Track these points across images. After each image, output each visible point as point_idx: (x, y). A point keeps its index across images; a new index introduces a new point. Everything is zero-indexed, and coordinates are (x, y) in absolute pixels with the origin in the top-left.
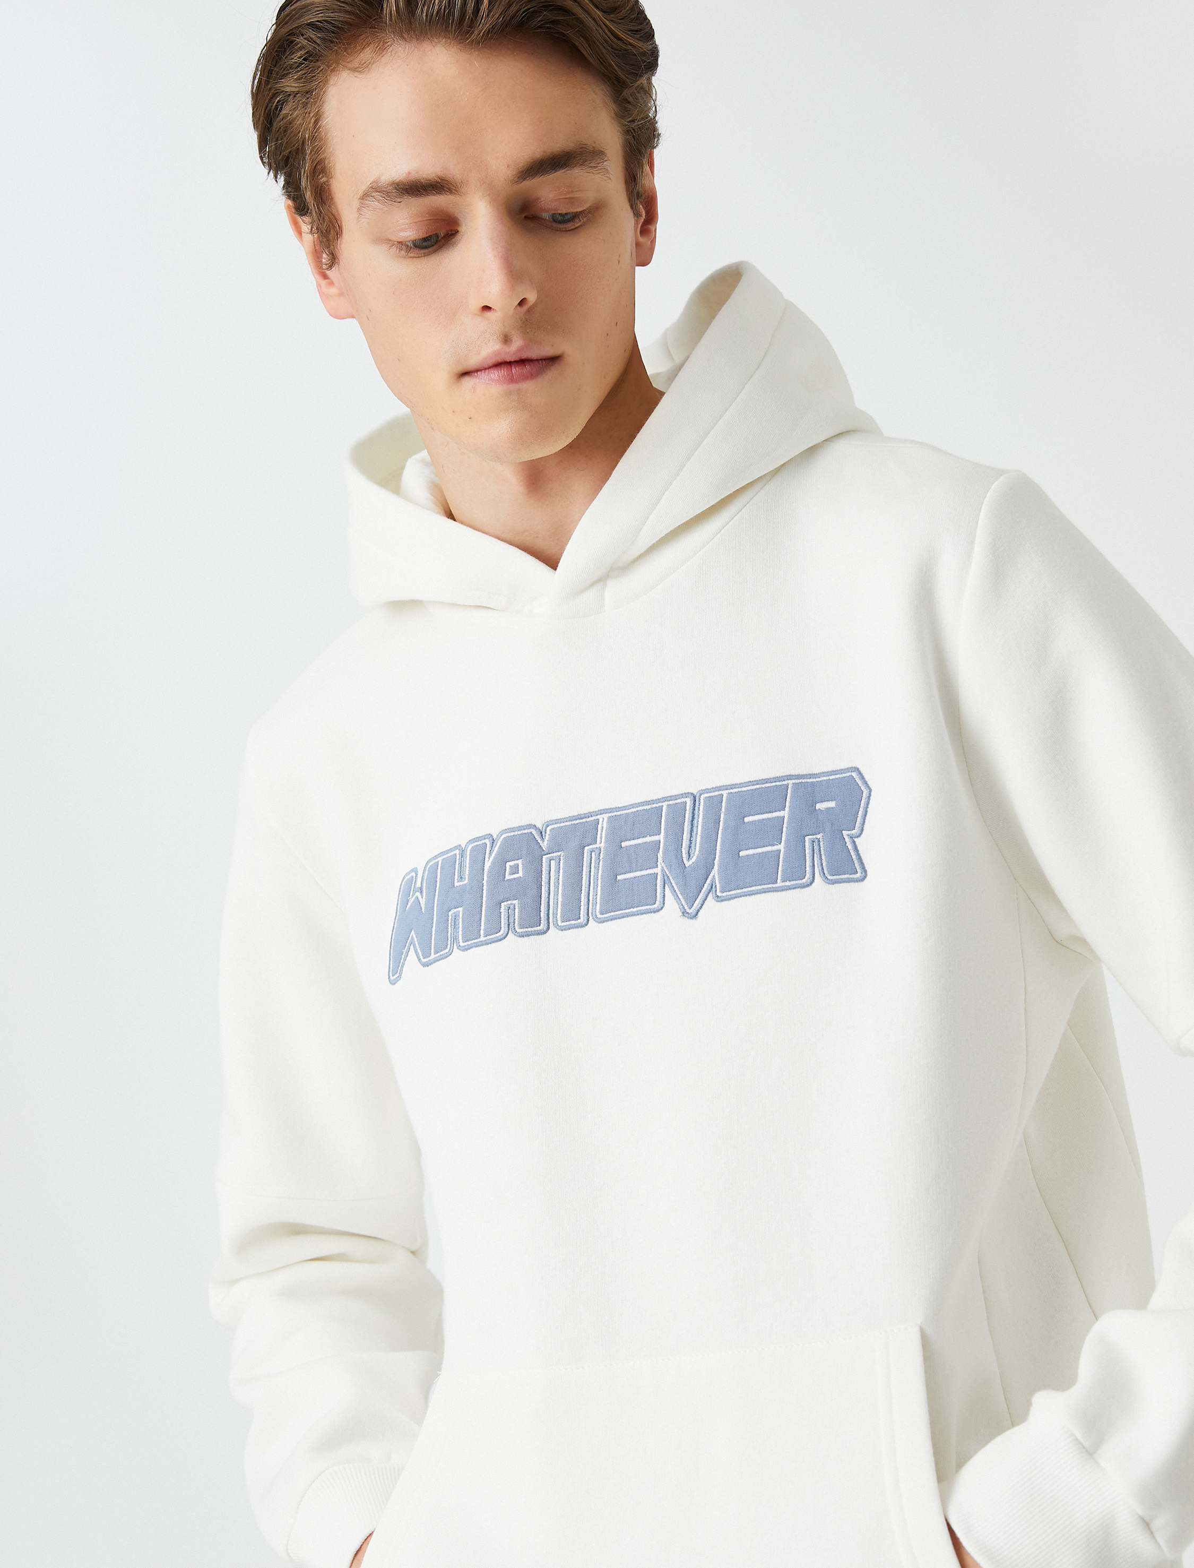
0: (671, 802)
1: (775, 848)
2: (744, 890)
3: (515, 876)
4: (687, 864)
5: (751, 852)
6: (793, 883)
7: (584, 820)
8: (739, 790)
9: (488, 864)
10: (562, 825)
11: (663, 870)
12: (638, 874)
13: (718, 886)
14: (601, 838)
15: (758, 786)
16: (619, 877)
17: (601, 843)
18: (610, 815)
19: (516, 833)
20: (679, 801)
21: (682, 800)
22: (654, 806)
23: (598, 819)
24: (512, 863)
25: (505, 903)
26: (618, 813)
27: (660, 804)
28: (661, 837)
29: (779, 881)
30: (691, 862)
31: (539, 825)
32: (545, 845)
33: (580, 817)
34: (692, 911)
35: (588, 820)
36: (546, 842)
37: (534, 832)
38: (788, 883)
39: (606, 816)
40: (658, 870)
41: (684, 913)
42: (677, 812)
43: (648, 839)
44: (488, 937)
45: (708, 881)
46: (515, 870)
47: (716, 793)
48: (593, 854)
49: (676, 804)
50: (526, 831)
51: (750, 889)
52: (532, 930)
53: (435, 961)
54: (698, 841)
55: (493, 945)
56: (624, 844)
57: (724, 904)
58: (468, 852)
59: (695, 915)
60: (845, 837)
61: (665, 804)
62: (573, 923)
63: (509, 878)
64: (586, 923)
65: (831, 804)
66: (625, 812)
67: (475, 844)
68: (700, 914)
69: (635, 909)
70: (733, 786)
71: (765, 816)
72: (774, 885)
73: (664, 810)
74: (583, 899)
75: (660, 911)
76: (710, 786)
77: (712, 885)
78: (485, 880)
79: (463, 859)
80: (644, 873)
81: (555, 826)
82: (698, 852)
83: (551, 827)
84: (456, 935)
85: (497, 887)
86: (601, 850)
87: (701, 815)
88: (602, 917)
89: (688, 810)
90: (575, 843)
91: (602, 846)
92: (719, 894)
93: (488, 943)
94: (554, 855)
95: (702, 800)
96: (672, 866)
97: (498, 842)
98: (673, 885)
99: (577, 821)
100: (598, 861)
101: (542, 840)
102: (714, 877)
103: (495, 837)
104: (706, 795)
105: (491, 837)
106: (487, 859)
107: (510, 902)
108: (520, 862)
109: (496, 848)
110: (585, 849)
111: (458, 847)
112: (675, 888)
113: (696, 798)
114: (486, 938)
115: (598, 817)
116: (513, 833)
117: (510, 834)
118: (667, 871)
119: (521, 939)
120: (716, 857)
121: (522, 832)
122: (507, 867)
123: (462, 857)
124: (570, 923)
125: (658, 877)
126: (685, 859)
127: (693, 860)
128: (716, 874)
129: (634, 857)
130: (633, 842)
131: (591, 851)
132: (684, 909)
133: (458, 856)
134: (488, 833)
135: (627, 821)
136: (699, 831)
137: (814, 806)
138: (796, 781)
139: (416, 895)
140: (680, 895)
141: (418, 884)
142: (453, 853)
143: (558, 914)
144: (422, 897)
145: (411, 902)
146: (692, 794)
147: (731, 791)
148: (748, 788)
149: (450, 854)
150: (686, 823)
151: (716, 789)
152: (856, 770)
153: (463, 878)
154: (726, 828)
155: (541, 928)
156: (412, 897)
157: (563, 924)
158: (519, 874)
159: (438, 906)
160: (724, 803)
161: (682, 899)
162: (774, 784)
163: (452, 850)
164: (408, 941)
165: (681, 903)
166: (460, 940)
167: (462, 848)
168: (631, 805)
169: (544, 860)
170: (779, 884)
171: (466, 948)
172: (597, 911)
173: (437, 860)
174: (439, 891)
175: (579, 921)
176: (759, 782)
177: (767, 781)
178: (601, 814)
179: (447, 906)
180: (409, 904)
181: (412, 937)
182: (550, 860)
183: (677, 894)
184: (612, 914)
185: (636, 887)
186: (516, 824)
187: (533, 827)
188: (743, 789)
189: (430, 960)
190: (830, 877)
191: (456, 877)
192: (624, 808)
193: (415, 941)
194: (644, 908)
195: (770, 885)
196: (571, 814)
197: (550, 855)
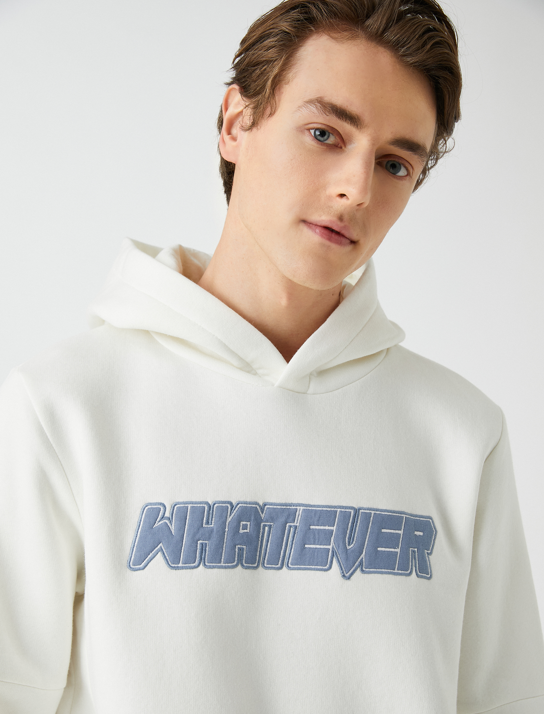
0: (343, 510)
1: (396, 550)
2: (378, 570)
3: (245, 531)
4: (348, 548)
5: (383, 549)
6: (403, 572)
7: (288, 507)
8: (381, 513)
9: (229, 519)
10: (275, 507)
11: (333, 548)
12: (318, 546)
13: (364, 564)
14: (298, 520)
15: (390, 514)
16: (306, 546)
17: (297, 523)
18: (305, 508)
19: (248, 505)
20: (347, 510)
21: (349, 510)
22: (333, 509)
23: (297, 509)
24: (244, 523)
25: (239, 546)
26: (311, 508)
27: (335, 509)
28: (334, 528)
29: (396, 569)
30: (350, 547)
31: (261, 504)
32: (263, 516)
33: (286, 505)
34: (347, 575)
35: (291, 507)
36: (264, 514)
37: (258, 507)
38: (400, 572)
39: (302, 508)
40: (330, 547)
41: (344, 576)
42: (345, 516)
43: (327, 528)
44: (227, 564)
45: (359, 560)
46: (245, 527)
47: (368, 511)
48: (292, 529)
49: (345, 511)
50: (254, 506)
51: (381, 570)
52: (250, 565)
53: (182, 568)
54: (356, 535)
55: (228, 570)
56: (312, 527)
57: (366, 575)
58: (215, 508)
59: (349, 578)
60: (426, 553)
61: (339, 510)
62: (274, 566)
63: (241, 531)
64: (281, 568)
65: (421, 534)
66: (315, 508)
67: (220, 505)
68: (352, 578)
69: (313, 567)
70: (377, 510)
71: (392, 531)
72: (394, 571)
73: (338, 513)
74: (282, 553)
75: (329, 572)
76: (365, 506)
77: (361, 564)
78: (227, 530)
79: (211, 512)
80: (322, 547)
81: (271, 507)
82: (354, 542)
83: (268, 506)
84: (203, 557)
85: (234, 535)
86: (298, 527)
87: (359, 522)
88: (292, 566)
89: (352, 517)
90: (282, 520)
91: (298, 524)
92: (364, 569)
93: (225, 567)
94: (269, 524)
95: (360, 513)
96: (339, 546)
97: (236, 508)
98: (339, 558)
99: (285, 507)
100: (295, 533)
101: (262, 513)
102: (362, 558)
103: (234, 504)
104: (362, 511)
105: (231, 504)
106: (228, 516)
107: (241, 546)
108: (249, 523)
109: (235, 511)
110: (288, 524)
111: (207, 503)
112: (340, 559)
113: (357, 511)
114: (224, 565)
115: (297, 507)
116: (246, 505)
117: (244, 505)
118: (336, 549)
119: (244, 570)
120: (365, 547)
121: (251, 505)
122: (241, 525)
123: (210, 510)
124: (271, 566)
125: (330, 551)
126: (347, 544)
127: (352, 546)
128: (364, 557)
129: (317, 536)
130: (317, 527)
131: (290, 527)
132: (343, 572)
133: (206, 508)
134: (229, 500)
135: (315, 514)
136: (357, 530)
137: (414, 532)
138: (407, 516)
139: (164, 521)
140: (342, 565)
141: (167, 514)
142: (202, 505)
143: (266, 559)
144: (171, 525)
145: (159, 524)
146: (355, 508)
147: (376, 512)
148: (385, 513)
149: (199, 505)
150: (350, 524)
151: (368, 509)
152: (431, 518)
153: (210, 523)
154: (371, 533)
155: (256, 565)
156: (159, 521)
157: (268, 566)
158: (248, 531)
159: (188, 535)
160: (372, 518)
161: (343, 567)
162: (397, 515)
163: (201, 503)
164: (156, 549)
165: (342, 569)
166: (206, 561)
167: (209, 504)
168: (319, 505)
169: (262, 525)
170: (396, 571)
171: (210, 567)
172: (289, 562)
173: (186, 505)
174: (189, 526)
175: (277, 566)
176: (391, 511)
177: (394, 512)
178: (300, 506)
179: (197, 537)
180: (156, 525)
181: (161, 547)
182: (265, 526)
183: (340, 564)
184: (299, 566)
185: (316, 554)
186: (248, 500)
187: (258, 504)
188: (382, 513)
189: (178, 567)
190: (419, 574)
191: (204, 522)
192: (314, 506)
193: (164, 551)
194: (319, 567)
195: (392, 571)
196: (281, 502)
197: (265, 523)
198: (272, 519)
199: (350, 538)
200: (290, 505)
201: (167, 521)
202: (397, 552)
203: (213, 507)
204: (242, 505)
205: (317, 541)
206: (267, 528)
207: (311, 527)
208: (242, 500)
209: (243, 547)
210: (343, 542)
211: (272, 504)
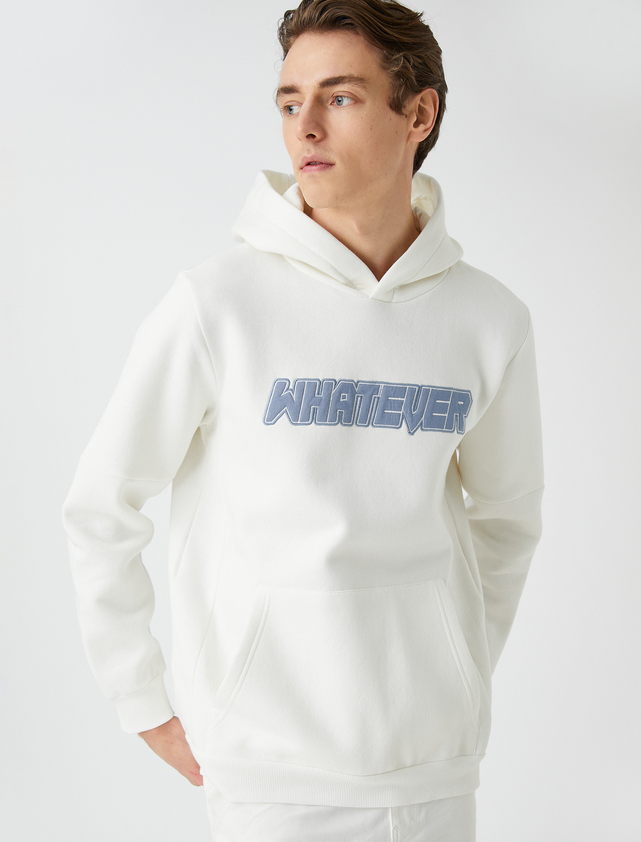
0: (411, 387)
1: (445, 415)
2: (432, 429)
3: (344, 400)
4: (413, 413)
5: (437, 414)
6: (449, 430)
7: (374, 384)
8: (436, 389)
9: (333, 392)
10: (365, 384)
11: (403, 413)
12: (393, 412)
13: (423, 424)
14: (380, 393)
15: (443, 390)
16: (385, 411)
18: (385, 385)
19: (347, 382)
20: (414, 387)
22: (404, 386)
24: (344, 394)
25: (340, 410)
26: (389, 385)
27: (406, 386)
28: (404, 399)
29: (444, 428)
30: (415, 413)
31: (356, 381)
32: (357, 390)
33: (373, 382)
34: (412, 432)
35: (376, 384)
36: (357, 388)
37: (354, 384)
38: (447, 430)
39: (383, 385)
40: (401, 412)
41: (410, 432)
42: (412, 391)
43: (400, 399)
44: (330, 423)
45: (420, 422)
46: (344, 397)
47: (428, 388)
48: (376, 399)
49: (412, 388)
50: (351, 382)
51: (434, 429)
52: (347, 423)
53: (300, 424)
54: (419, 405)
55: (332, 426)
56: (389, 398)
57: (424, 432)
58: (324, 383)
59: (413, 434)
60: (464, 417)
61: (408, 387)
62: (363, 424)
63: (341, 400)
64: (368, 426)
65: (462, 403)
66: (392, 385)
67: (328, 381)
68: (415, 434)
69: (390, 426)
70: (434, 387)
71: (443, 402)
72: (443, 430)
73: (407, 389)
74: (369, 416)
75: (400, 429)
76: (426, 384)
77: (421, 424)
78: (331, 399)
79: (321, 386)
80: (396, 412)
81: (362, 383)
82: (417, 409)
83: (361, 383)
84: (314, 417)
85: (336, 403)
86: (380, 398)
87: (421, 395)
88: (375, 425)
89: (416, 392)
90: (370, 393)
91: (380, 396)
92: (423, 428)
93: (330, 425)
94: (361, 395)
95: (422, 389)
96: (407, 412)
97: (338, 384)
98: (407, 420)
99: (372, 384)
100: (378, 402)
101: (357, 387)
102: (422, 421)
103: (337, 381)
104: (424, 387)
105: (335, 381)
106: (333, 390)
107: (341, 410)
108: (347, 395)
109: (337, 386)
110: (374, 396)
111: (319, 380)
112: (407, 421)
113: (420, 387)
114: (329, 423)
115: (380, 384)
116: (345, 382)
117: (344, 382)
118: (405, 414)
119: (343, 427)
120: (425, 413)
121: (349, 382)
122: (342, 395)
123: (320, 385)
124: (361, 424)
125: (401, 415)
126: (412, 411)
127: (415, 412)
128: (423, 420)
129: (393, 404)
130: (393, 399)
131: (375, 397)
132: (409, 430)
133: (318, 384)
134: (334, 378)
135: (392, 390)
136: (419, 401)
137: (458, 402)
138: (454, 391)
139: (289, 391)
140: (409, 425)
141: (291, 387)
142: (315, 381)
143: (358, 419)
144: (294, 394)
145: (285, 394)
146: (418, 386)
147: (433, 388)
148: (439, 389)
149: (313, 381)
150: (415, 397)
151: (428, 386)
152: (469, 392)
153: (320, 394)
154: (429, 403)
155: (351, 424)
156: (285, 392)
157: (359, 424)
158: (346, 400)
159: (305, 402)
160: (430, 393)
161: (409, 427)
162: (448, 390)
163: (314, 380)
164: (283, 411)
165: (408, 428)
166: (317, 420)
168: (394, 383)
169: (356, 396)
170: (444, 429)
171: (319, 424)
172: (374, 422)
173: (304, 381)
174: (306, 395)
175: (365, 425)
176: (443, 388)
177: (445, 388)
178: (382, 383)
179: (311, 404)
180: (283, 394)
181: (286, 409)
182: (358, 396)
183: (407, 424)
184: (380, 425)
185: (392, 417)
186: (347, 379)
187: (354, 381)
189: (297, 423)
190: (459, 431)
191: (316, 393)
192: (392, 384)
193: (288, 412)
194: (393, 426)
195: (441, 429)
196: (369, 380)
197: (358, 395)
198: (363, 392)
199: (414, 407)
200: (375, 382)
201: (290, 392)
204: (343, 382)
205: (393, 408)
206: (359, 398)
208: (343, 378)
209: (343, 411)
210: (410, 409)
211: (363, 382)
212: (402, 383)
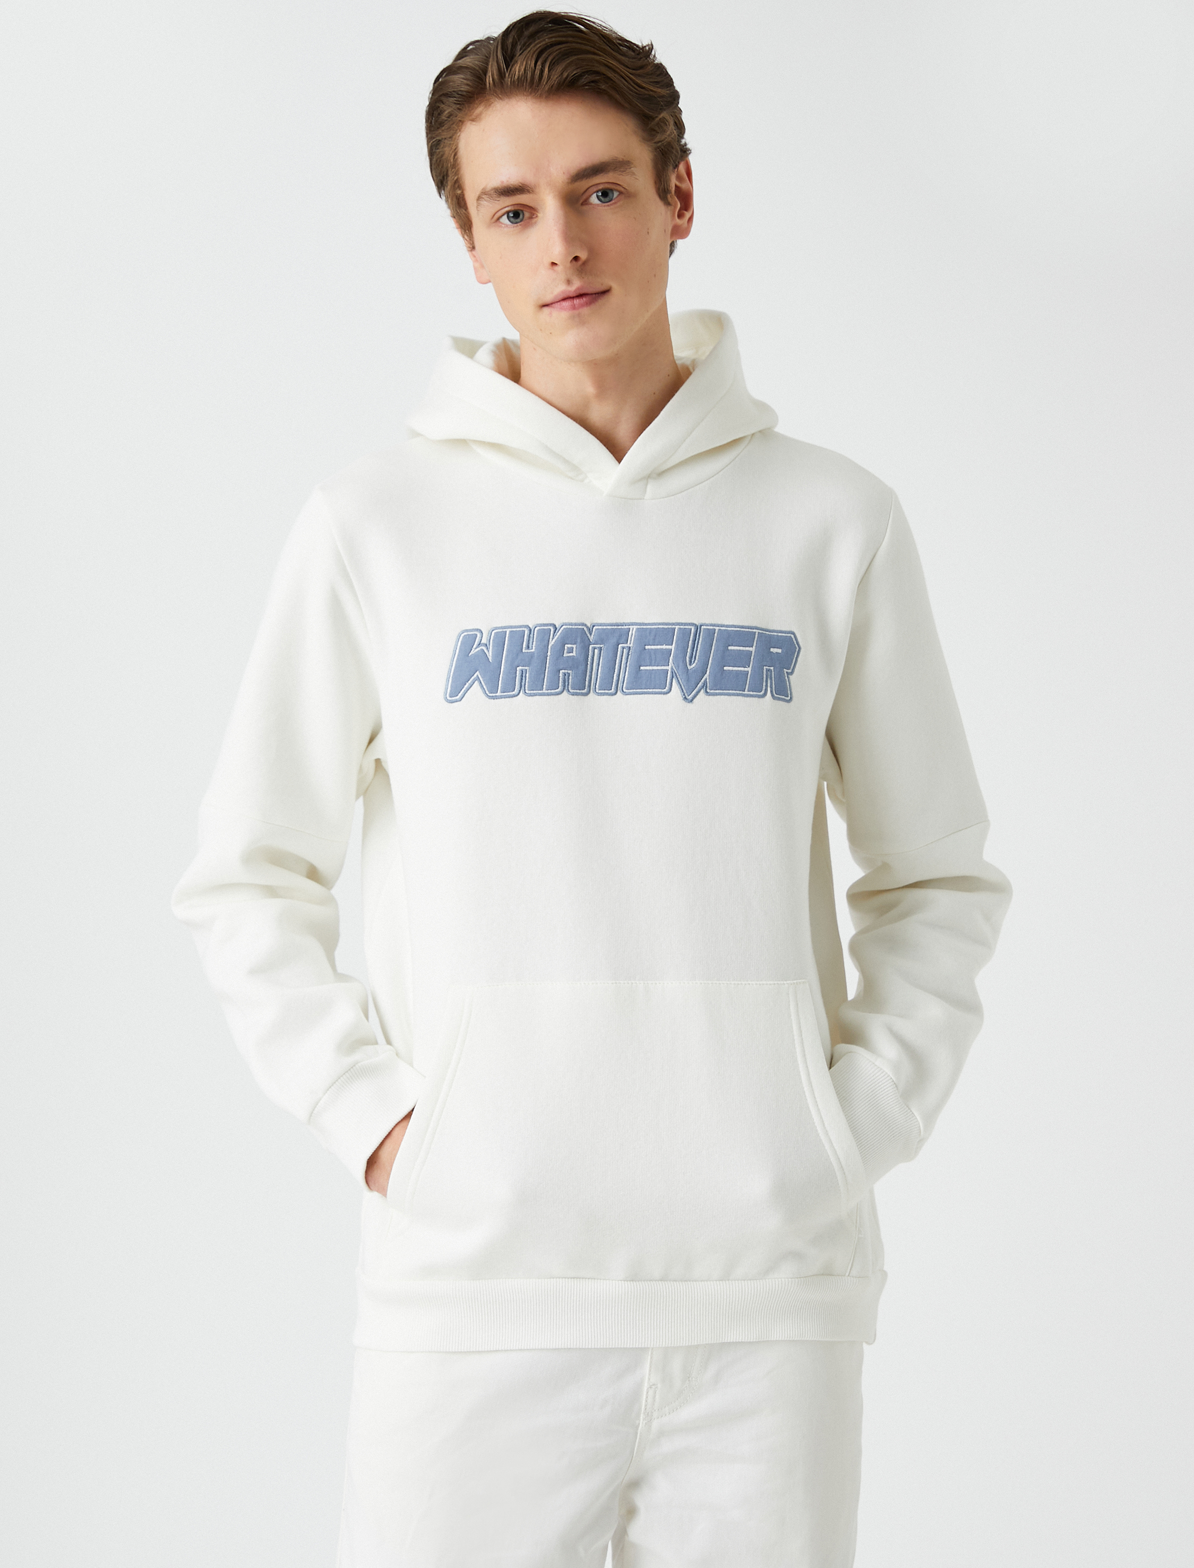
0: (682, 627)
1: (746, 669)
2: (724, 691)
3: (571, 654)
4: (689, 667)
6: (755, 693)
7: (620, 627)
8: (726, 629)
9: (552, 643)
10: (605, 627)
11: (672, 669)
12: (655, 668)
13: (708, 685)
14: (631, 640)
15: (738, 629)
16: (642, 668)
17: (631, 643)
18: (639, 627)
19: (573, 627)
20: (687, 627)
21: (689, 627)
22: (670, 627)
23: (630, 629)
24: (569, 646)
25: (563, 671)
26: (645, 627)
27: (674, 626)
28: (673, 647)
29: (746, 690)
30: (692, 667)
31: (589, 625)
32: (591, 638)
33: (618, 625)
34: (690, 697)
35: (622, 627)
36: (592, 636)
37: (585, 629)
38: (751, 693)
39: (635, 627)
40: (669, 668)
41: (685, 698)
42: (685, 633)
43: (664, 647)
44: (549, 691)
45: (703, 681)
46: (571, 650)
47: (712, 627)
48: (625, 650)
49: (685, 628)
50: (580, 627)
51: (728, 691)
53: (501, 697)
54: (698, 655)
55: (552, 697)
57: (711, 697)
58: (536, 631)
59: (692, 701)
61: (677, 627)
62: (607, 692)
63: (566, 655)
64: (616, 693)
66: (650, 627)
67: (542, 627)
68: (694, 700)
69: (649, 690)
70: (724, 626)
72: (743, 692)
73: (676, 630)
74: (615, 677)
75: (669, 695)
76: (707, 622)
77: (705, 684)
78: (549, 654)
79: (532, 636)
80: (659, 668)
81: (600, 627)
82: (696, 661)
83: (597, 627)
84: (523, 684)
85: (557, 659)
86: (631, 648)
87: (701, 639)
88: (627, 691)
89: (692, 635)
90: (613, 641)
91: (631, 645)
92: (708, 691)
93: (548, 695)
94: (598, 646)
95: (702, 630)
96: (678, 667)
97: (559, 630)
98: (679, 679)
99: (616, 627)
100: (628, 654)
101: (591, 635)
102: (706, 679)
103: (557, 626)
104: (705, 627)
105: (554, 626)
106: (551, 640)
107: (566, 671)
108: (574, 646)
109: (558, 634)
110: (620, 646)
111: (527, 626)
112: (680, 681)
113: (698, 628)
114: (547, 691)
115: (630, 627)
116: (571, 627)
117: (569, 627)
118: (675, 670)
119: (571, 696)
120: (709, 667)
121: (577, 627)
122: (566, 648)
123: (530, 633)
124: (603, 691)
125: (669, 672)
126: (688, 664)
127: (693, 665)
128: (708, 678)
129: (653, 657)
130: (653, 647)
131: (623, 648)
132: (684, 695)
133: (526, 632)
134: (552, 622)
135: (650, 633)
136: (699, 649)
137: (770, 649)
138: (760, 631)
139: (481, 648)
140: (683, 686)
141: (484, 641)
142: (521, 629)
143: (597, 684)
144: (489, 651)
145: (475, 651)
146: (696, 625)
147: (721, 628)
148: (732, 629)
149: (518, 629)
150: (690, 642)
151: (711, 625)
152: (793, 633)
153: (530, 648)
154: (716, 650)
155: (585, 691)
156: (476, 648)
157: (600, 691)
158: (574, 654)
159: (506, 661)
160: (716, 635)
161: (684, 689)
162: (747, 630)
163: (521, 627)
164: (473, 678)
165: (683, 691)
166: (526, 688)
167: (530, 628)
168: (654, 623)
169: (590, 648)
170: (746, 692)
171: (531, 695)
172: (624, 687)
173: (505, 630)
174: (507, 651)
175: (610, 691)
176: (738, 627)
177: (742, 627)
178: (632, 625)
179: (516, 663)
180: (472, 652)
181: (477, 676)
182: (595, 648)
183: (681, 685)
184: (634, 690)
185: (653, 676)
186: (574, 621)
187: (586, 625)
188: (728, 629)
189: (496, 696)
190: (776, 695)
191: (524, 646)
192: (649, 624)
193: (481, 679)
194: (657, 690)
195: (741, 692)
196: (611, 622)
197: (595, 646)
198: (602, 641)
199: (691, 658)
200: (622, 624)
201: (484, 648)
202: (748, 671)
203: (534, 630)
204: (567, 626)
205: (653, 662)
206: (597, 651)
207: (646, 647)
208: (567, 621)
209: (569, 672)
210: (683, 661)
211: (601, 625)
212: (666, 621)
